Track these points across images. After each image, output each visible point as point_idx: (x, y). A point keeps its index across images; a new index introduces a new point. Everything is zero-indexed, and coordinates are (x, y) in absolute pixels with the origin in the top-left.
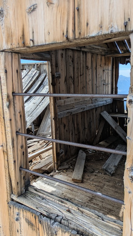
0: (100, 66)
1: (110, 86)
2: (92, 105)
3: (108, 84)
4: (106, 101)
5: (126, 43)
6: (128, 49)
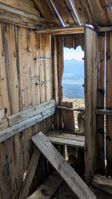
0: (26, 51)
1: (49, 85)
2: (9, 130)
3: (45, 82)
4: (41, 113)
5: (72, 10)
6: (76, 21)
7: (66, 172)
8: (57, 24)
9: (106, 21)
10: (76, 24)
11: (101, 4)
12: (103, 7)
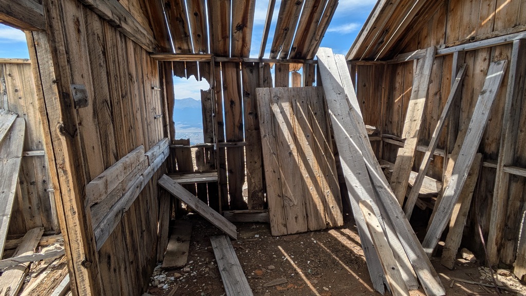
0: (147, 77)
1: (161, 120)
2: (150, 170)
4: (163, 152)
5: (189, 36)
6: (190, 48)
7: (204, 211)
8: (166, 48)
9: (222, 52)
10: (189, 52)
11: (222, 34)
12: (223, 38)
